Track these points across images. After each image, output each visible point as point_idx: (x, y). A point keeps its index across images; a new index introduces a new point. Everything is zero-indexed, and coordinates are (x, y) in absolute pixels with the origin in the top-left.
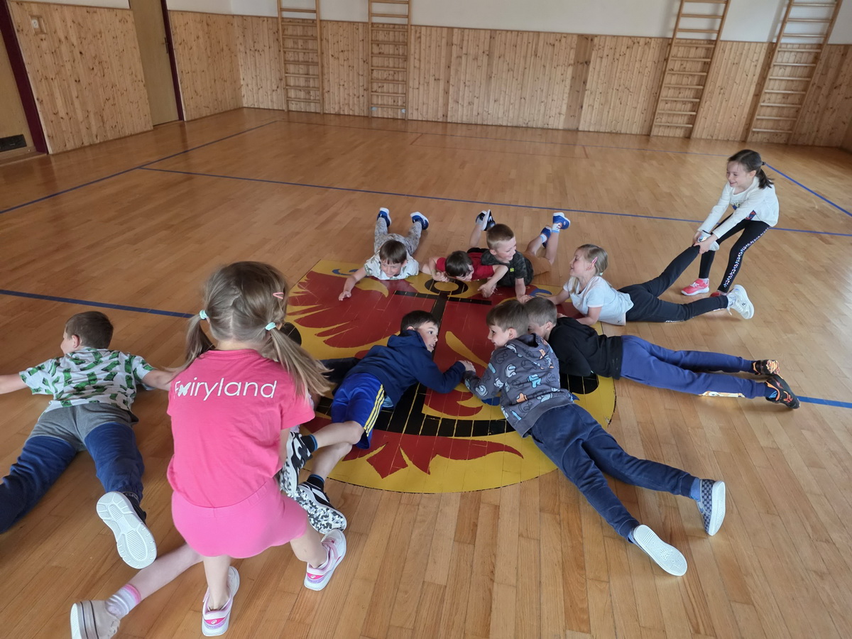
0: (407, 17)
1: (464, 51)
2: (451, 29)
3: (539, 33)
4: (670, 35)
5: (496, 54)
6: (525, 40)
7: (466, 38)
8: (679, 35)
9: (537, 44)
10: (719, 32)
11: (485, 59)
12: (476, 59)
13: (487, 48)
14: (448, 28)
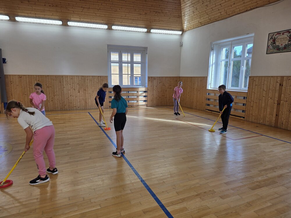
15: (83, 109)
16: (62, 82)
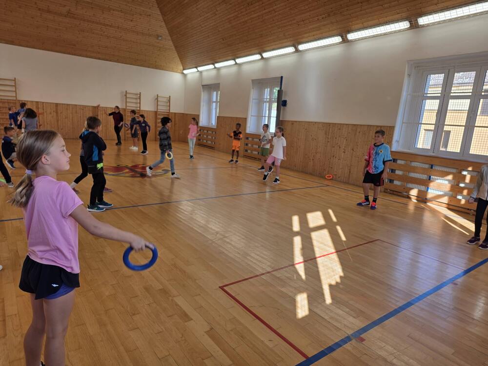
0: (16, 97)
1: (45, 110)
2: (37, 102)
3: (76, 105)
4: (125, 108)
5: (59, 112)
6: (71, 107)
7: (45, 106)
8: (128, 108)
9: (76, 109)
10: (140, 107)
11: (55, 114)
12: (51, 113)
13: (55, 110)
14: (36, 102)
15: (345, 181)
16: (327, 134)
